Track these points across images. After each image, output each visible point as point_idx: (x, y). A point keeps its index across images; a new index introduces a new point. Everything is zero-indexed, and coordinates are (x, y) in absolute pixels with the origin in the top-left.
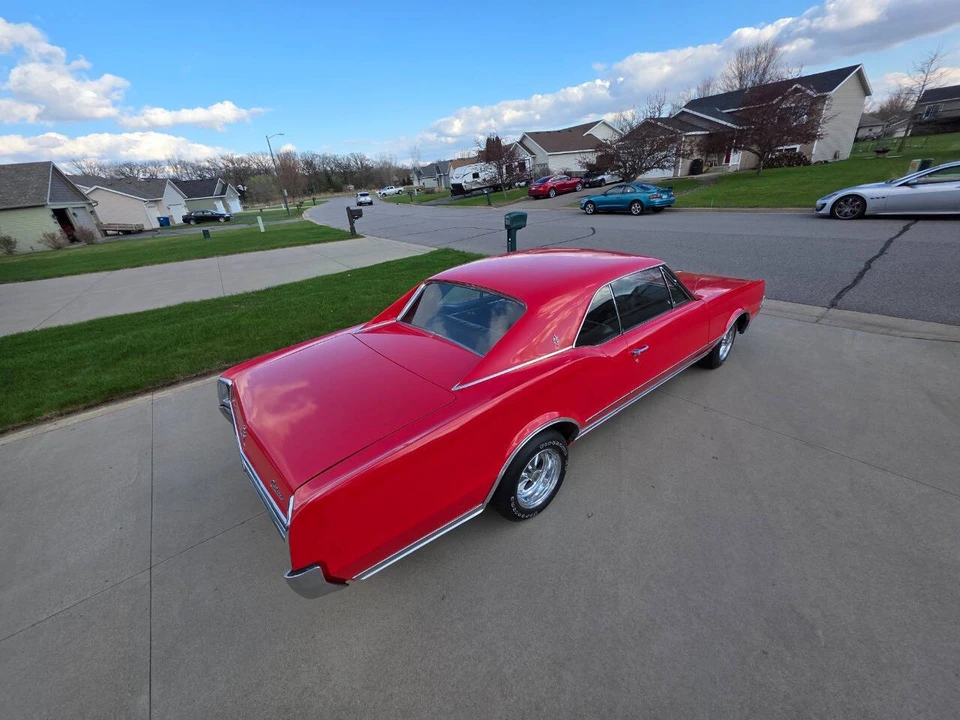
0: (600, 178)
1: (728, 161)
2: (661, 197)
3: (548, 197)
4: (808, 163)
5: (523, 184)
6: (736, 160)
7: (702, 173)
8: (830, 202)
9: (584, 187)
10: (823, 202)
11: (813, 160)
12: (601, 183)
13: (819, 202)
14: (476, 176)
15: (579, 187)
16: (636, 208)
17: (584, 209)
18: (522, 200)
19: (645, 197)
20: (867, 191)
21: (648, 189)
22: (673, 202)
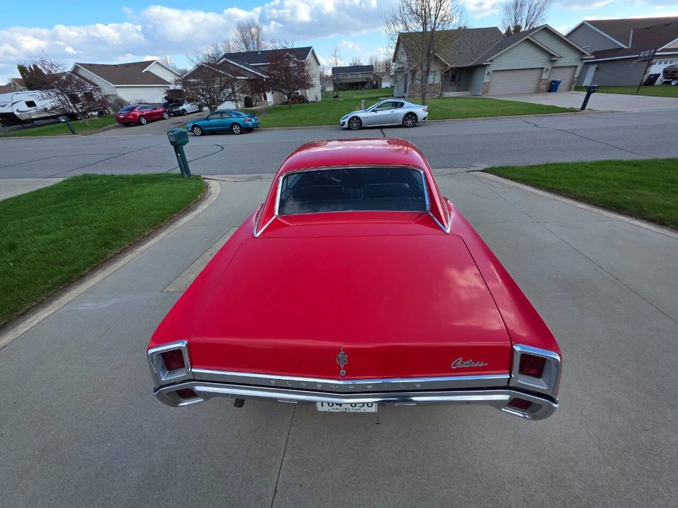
0: (181, 108)
1: (265, 98)
2: (251, 120)
3: (140, 124)
4: (308, 102)
5: (96, 113)
6: (270, 97)
7: (252, 106)
8: (346, 121)
9: (170, 116)
10: (344, 121)
11: (310, 100)
12: (183, 113)
13: (342, 121)
14: (31, 104)
15: (166, 115)
16: (236, 128)
17: (192, 131)
18: (112, 128)
19: (240, 121)
20: (361, 114)
21: (240, 115)
22: (258, 124)
